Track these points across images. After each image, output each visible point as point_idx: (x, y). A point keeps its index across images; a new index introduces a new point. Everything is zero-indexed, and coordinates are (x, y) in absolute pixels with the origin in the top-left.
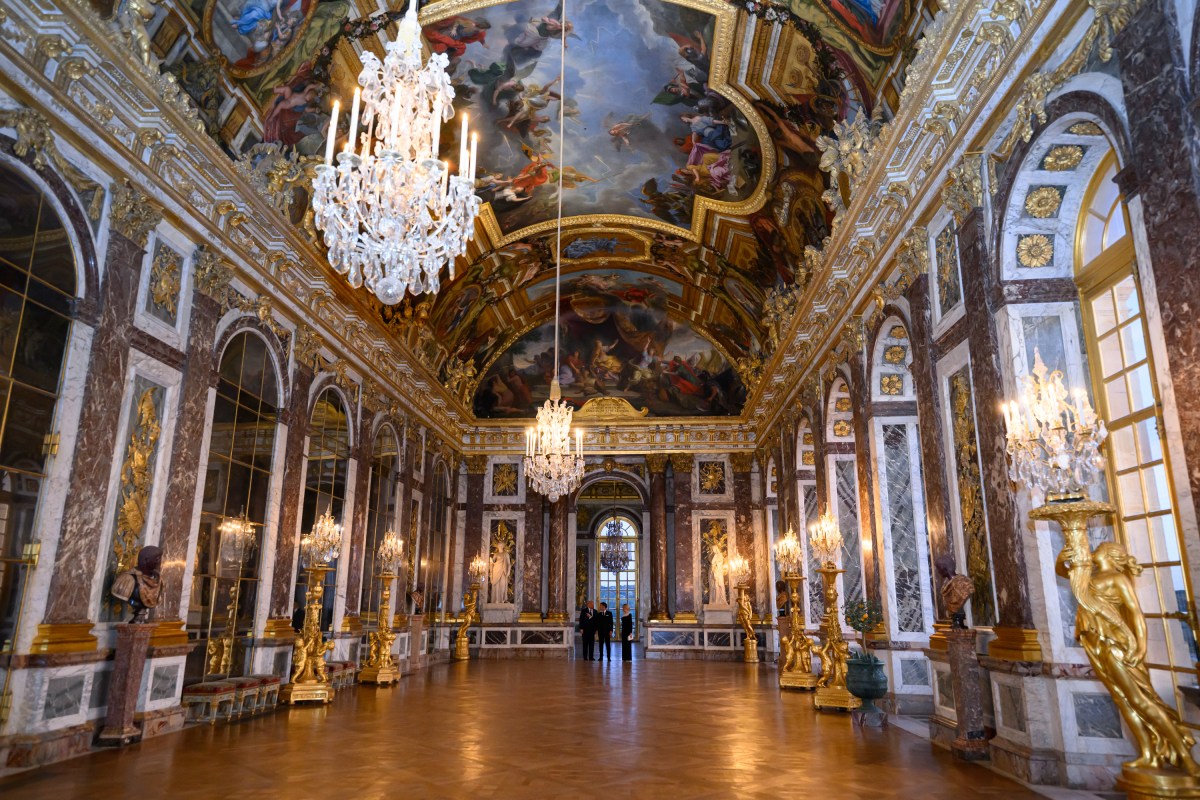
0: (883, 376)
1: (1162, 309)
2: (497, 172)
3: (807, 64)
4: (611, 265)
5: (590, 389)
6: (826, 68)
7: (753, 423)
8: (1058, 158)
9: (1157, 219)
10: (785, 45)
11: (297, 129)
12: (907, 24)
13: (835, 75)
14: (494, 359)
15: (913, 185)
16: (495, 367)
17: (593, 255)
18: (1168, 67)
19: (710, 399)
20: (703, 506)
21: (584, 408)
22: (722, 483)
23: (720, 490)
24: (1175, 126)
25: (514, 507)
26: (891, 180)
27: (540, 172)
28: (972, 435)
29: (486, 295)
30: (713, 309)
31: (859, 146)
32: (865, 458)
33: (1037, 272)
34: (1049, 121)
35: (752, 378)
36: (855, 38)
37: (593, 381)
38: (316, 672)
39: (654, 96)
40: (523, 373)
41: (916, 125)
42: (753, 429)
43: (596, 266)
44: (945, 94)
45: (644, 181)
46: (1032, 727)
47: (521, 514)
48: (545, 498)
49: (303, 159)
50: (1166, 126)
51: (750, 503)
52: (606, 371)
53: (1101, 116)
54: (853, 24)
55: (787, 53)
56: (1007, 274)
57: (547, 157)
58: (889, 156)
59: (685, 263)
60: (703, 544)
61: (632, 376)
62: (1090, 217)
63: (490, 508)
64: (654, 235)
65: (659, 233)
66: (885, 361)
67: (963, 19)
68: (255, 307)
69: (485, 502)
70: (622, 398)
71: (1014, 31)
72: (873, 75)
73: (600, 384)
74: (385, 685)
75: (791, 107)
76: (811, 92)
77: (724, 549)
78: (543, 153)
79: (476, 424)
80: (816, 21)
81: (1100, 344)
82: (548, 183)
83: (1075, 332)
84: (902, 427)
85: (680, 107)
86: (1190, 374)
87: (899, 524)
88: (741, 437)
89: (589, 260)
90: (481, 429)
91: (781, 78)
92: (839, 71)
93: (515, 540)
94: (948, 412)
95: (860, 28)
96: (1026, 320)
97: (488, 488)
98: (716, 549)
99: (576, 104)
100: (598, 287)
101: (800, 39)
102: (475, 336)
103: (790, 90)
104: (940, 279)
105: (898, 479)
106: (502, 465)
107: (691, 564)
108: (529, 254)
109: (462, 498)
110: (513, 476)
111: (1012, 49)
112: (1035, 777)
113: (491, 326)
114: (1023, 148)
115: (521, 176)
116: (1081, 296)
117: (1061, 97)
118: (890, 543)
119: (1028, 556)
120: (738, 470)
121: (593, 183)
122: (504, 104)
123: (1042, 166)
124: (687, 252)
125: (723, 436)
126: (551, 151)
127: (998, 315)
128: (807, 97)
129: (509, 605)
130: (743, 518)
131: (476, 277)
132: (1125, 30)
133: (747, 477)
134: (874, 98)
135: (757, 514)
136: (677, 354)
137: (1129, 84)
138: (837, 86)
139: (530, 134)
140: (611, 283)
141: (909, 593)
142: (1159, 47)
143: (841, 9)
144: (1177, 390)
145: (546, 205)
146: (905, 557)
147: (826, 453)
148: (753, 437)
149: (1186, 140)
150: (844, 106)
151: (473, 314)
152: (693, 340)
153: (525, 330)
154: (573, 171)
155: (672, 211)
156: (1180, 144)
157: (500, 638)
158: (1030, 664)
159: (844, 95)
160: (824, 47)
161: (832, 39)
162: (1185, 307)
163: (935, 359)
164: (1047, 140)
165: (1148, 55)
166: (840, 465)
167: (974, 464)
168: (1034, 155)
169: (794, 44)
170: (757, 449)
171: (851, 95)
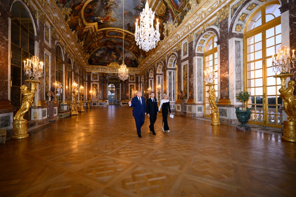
0: (169, 64)
1: (220, 60)
2: (100, 16)
3: (164, 9)
4: (117, 38)
5: (111, 61)
6: (167, 11)
7: (139, 69)
8: (206, 36)
9: (222, 49)
10: (161, 5)
11: (66, 1)
12: (183, 8)
13: (168, 13)
14: (92, 53)
15: (180, 35)
16: (92, 55)
17: (114, 36)
18: (226, 29)
19: (132, 64)
20: (130, 83)
21: (110, 64)
22: (134, 79)
23: (133, 80)
24: (226, 37)
25: (97, 82)
26: (177, 33)
27: (108, 18)
28: (187, 74)
29: (92, 41)
30: (134, 48)
31: (171, 26)
32: (165, 76)
33: (199, 52)
34: (207, 31)
35: (141, 61)
36: (173, 7)
37: (111, 59)
38: (75, 109)
39: (134, 8)
40: (98, 57)
41: (184, 26)
42: (139, 70)
43: (114, 38)
44: (190, 22)
45: (127, 23)
46: (192, 111)
47: (99, 83)
48: (122, 80)
49: (66, 8)
50: (225, 37)
51: (138, 82)
52: (114, 58)
53: (215, 33)
54: (174, 5)
55: (161, 6)
56: (196, 52)
57: (110, 15)
58: (178, 29)
59: (131, 39)
60: (130, 89)
61: (119, 59)
62: (207, 45)
63: (92, 82)
64: (127, 33)
65: (128, 33)
66: (170, 62)
67: (196, 12)
68: (59, 40)
69: (91, 80)
70: (117, 63)
71: (203, 16)
72: (175, 14)
73: (113, 60)
74: (83, 112)
75: (159, 16)
76: (163, 14)
77: (134, 90)
78: (110, 14)
79: (89, 66)
80: (167, 2)
81: (206, 63)
82: (109, 20)
83: (203, 61)
84: (171, 72)
85: (138, 11)
86: (223, 69)
87: (170, 86)
88: (137, 71)
89: (113, 36)
90: (90, 67)
91: (158, 10)
92: (169, 12)
93: (97, 87)
94: (183, 70)
95: (175, 6)
96: (198, 59)
97: (92, 78)
98: (133, 90)
99: (119, 6)
100: (113, 41)
101: (164, 5)
102: (89, 49)
103: (159, 13)
104: (184, 50)
105: (170, 79)
106: (94, 74)
107: (128, 92)
108: (102, 34)
109: (87, 80)
110: (96, 76)
111: (202, 19)
112: (192, 117)
113: (92, 47)
114: (202, 34)
115: (104, 18)
116: (204, 56)
117: (209, 28)
118: (168, 89)
119: (194, 90)
120: (136, 77)
121: (118, 22)
122: (105, 3)
123: (203, 37)
124: (132, 37)
125: (134, 71)
126: (111, 14)
127: (194, 58)
128: (163, 15)
129: (97, 99)
130: (137, 85)
131: (92, 37)
132: (221, 22)
133: (138, 78)
134: (174, 18)
135: (139, 84)
136: (127, 56)
137: (221, 29)
138: (168, 15)
139: (108, 10)
140: (116, 41)
141: (170, 96)
142: (226, 26)
143: (172, 1)
144: (220, 71)
145: (108, 24)
146: (170, 91)
147: (156, 75)
148: (139, 71)
149: (227, 39)
150: (169, 18)
151: (90, 44)
152: (130, 53)
153: (98, 48)
154: (114, 19)
155: (131, 30)
156: (226, 40)
157: (95, 104)
158: (193, 104)
159: (169, 16)
160: (168, 7)
161: (169, 6)
162: (223, 61)
163: (181, 62)
164: (205, 33)
165: (224, 26)
166: (158, 77)
167: (186, 78)
168: (203, 35)
169: (162, 5)
170: (140, 73)
171: (170, 17)
